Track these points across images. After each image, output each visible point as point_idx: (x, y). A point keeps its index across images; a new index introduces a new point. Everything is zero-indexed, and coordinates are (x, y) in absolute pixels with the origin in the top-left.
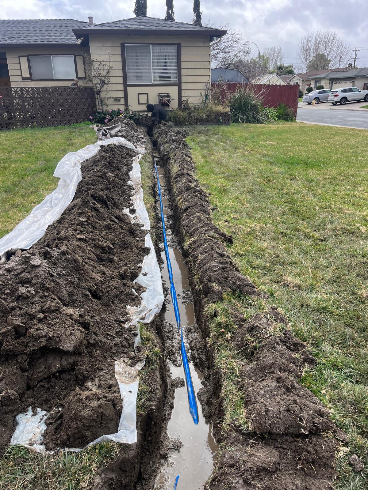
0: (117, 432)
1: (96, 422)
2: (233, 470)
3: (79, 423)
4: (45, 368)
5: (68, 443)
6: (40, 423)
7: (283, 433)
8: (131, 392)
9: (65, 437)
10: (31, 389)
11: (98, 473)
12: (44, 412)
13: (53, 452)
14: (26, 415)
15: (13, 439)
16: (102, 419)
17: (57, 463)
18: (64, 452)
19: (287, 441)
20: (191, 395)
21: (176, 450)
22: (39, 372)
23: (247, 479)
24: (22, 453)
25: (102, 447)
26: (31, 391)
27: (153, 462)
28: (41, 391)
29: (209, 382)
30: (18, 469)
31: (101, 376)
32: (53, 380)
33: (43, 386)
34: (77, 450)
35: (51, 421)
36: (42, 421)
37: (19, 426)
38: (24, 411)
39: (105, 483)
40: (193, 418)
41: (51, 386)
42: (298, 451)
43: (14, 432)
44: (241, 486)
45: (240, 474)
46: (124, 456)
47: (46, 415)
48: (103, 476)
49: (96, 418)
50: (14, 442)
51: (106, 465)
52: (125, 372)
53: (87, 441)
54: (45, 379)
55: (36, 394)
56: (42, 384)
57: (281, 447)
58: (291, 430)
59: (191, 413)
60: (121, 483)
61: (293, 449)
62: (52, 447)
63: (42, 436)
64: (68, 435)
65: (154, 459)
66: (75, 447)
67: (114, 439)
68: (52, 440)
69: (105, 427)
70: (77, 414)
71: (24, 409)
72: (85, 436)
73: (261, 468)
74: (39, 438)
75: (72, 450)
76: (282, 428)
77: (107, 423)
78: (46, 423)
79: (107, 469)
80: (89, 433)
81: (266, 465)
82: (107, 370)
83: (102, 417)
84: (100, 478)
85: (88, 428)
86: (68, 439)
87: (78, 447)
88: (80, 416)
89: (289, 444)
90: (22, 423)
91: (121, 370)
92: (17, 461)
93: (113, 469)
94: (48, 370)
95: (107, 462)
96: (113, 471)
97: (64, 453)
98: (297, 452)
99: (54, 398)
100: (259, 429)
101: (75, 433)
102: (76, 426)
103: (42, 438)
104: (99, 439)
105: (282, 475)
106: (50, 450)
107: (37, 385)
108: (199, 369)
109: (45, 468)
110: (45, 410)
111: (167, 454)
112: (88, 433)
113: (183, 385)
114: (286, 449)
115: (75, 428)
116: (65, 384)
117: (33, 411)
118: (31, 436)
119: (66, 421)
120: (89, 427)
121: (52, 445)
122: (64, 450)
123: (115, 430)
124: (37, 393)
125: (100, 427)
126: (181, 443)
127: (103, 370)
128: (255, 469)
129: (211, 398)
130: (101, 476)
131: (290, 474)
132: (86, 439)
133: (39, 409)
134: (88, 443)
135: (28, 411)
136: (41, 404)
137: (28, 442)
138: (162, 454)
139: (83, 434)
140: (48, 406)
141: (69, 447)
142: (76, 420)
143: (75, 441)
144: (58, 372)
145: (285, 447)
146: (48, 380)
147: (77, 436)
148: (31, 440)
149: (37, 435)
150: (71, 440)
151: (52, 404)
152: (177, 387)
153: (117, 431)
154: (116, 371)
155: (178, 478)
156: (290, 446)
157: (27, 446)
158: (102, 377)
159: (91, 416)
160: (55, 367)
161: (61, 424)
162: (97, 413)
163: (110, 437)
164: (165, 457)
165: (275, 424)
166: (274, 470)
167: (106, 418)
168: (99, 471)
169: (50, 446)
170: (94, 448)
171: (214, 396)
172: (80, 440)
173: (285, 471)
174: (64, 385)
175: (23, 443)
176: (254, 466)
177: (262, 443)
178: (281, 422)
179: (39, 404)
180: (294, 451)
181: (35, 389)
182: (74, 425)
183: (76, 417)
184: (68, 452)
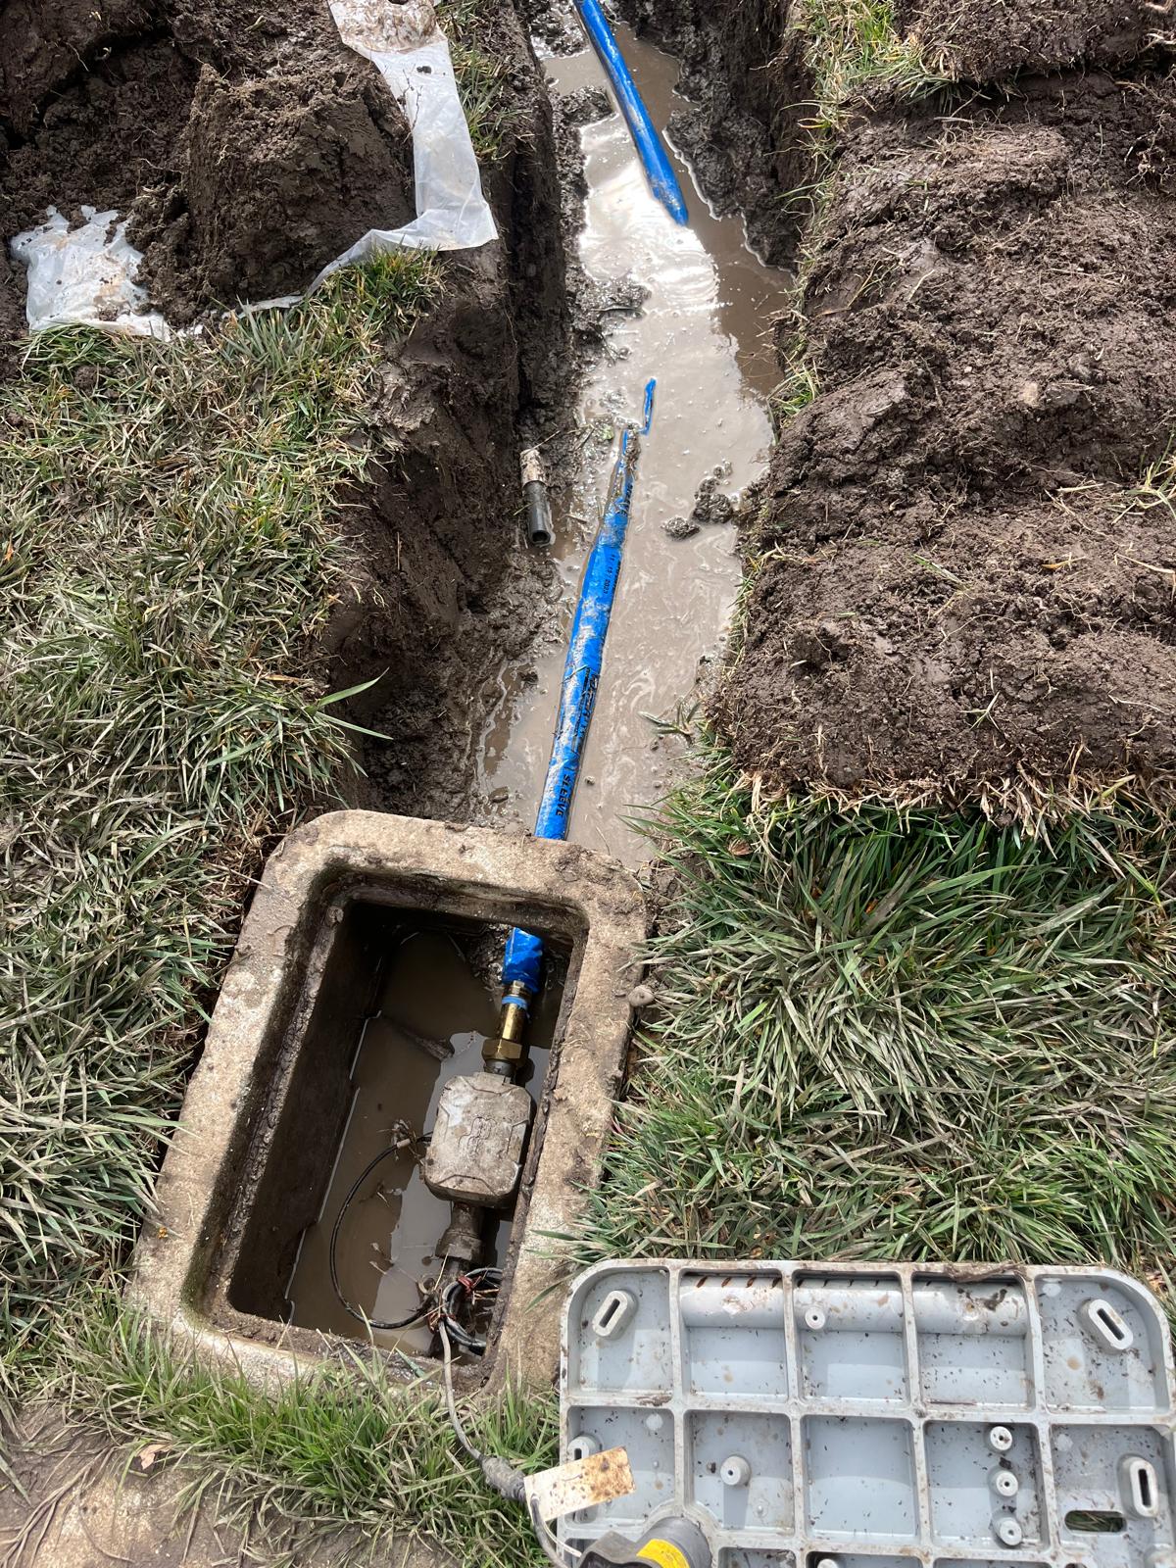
0: (415, 217)
1: (322, 180)
2: (889, 226)
3: (258, 195)
4: (45, 37)
5: (243, 285)
6: (111, 246)
7: (1077, 63)
8: (426, 70)
9: (225, 264)
10: (24, 143)
11: (386, 358)
12: (113, 215)
13: (198, 330)
14: (46, 229)
15: (34, 314)
16: (343, 173)
17: (226, 355)
18: (241, 316)
19: (1090, 90)
20: (644, 133)
21: (628, 311)
22: (29, 62)
23: (951, 234)
24: (85, 348)
25: (374, 273)
26: (26, 149)
27: (557, 355)
28: (69, 140)
29: (706, 76)
30: (95, 399)
31: (287, 57)
32: (96, 85)
33: (66, 121)
34: (285, 302)
35: (149, 229)
36: (117, 239)
37: (34, 267)
38: (31, 219)
39: (420, 384)
40: (669, 208)
41: (99, 111)
42: (1135, 121)
43: (25, 292)
44: (930, 263)
45: (920, 228)
46: (464, 297)
47: (122, 219)
48: (407, 364)
49: (321, 167)
50: (39, 324)
51: (407, 330)
52: (380, 21)
53: (311, 261)
54: (62, 87)
55: (52, 153)
56: (57, 109)
57: (1069, 118)
58: (1108, 45)
59: (658, 194)
60: (475, 395)
61: (1114, 118)
62: (189, 312)
63: (138, 284)
64: (232, 256)
65: (559, 343)
66: (273, 296)
67: (411, 241)
68: (179, 288)
69: (366, 203)
70: (238, 162)
71: (29, 213)
72: (299, 241)
73: (1003, 187)
74: (125, 289)
75: (267, 305)
76: (1077, 45)
77: (368, 188)
78: (132, 242)
79: (415, 341)
80: (312, 231)
81: (1019, 177)
82: (303, 34)
83: (341, 162)
84: (399, 371)
85: (299, 211)
86: (240, 271)
87: (287, 292)
88: (256, 166)
89: (1099, 102)
90: (41, 257)
91: (360, 17)
92: (78, 378)
93: (435, 343)
94: (62, 44)
95: (410, 317)
96: (438, 350)
97: (244, 321)
98: (1128, 127)
99: (127, 157)
100: (981, 65)
101: (257, 240)
102: (250, 208)
103: (141, 292)
104: (356, 250)
105: (1078, 205)
106: (188, 322)
107: (41, 116)
108: (659, 43)
109: (189, 378)
110: (110, 207)
111: (599, 329)
112: (308, 232)
113: (606, 111)
114: (1087, 120)
115: (252, 218)
116: (153, 98)
117: (68, 217)
118: (94, 288)
119: (208, 206)
120: (304, 204)
121: (187, 305)
122: (239, 312)
123: (407, 212)
124: (55, 149)
125: (345, 204)
126: (640, 289)
127: (283, 34)
128: (982, 196)
129: (726, 119)
130: (398, 365)
131: (1106, 203)
132: (307, 256)
133: (87, 210)
134: (317, 269)
135: (47, 219)
136: (87, 191)
137: (94, 310)
138: (582, 328)
139: (288, 239)
140: (119, 190)
141: (255, 297)
142: (245, 187)
143: (267, 272)
144: (102, 41)
145: (1084, 112)
146: (75, 91)
147: (267, 249)
148: (99, 299)
149: (116, 281)
150: (250, 270)
151: (130, 182)
152: (587, 120)
153: (412, 215)
154: (339, 23)
155: (651, 386)
156: (1101, 108)
157: (96, 323)
158: (291, 63)
159: (298, 157)
160: (84, 23)
161: (190, 231)
162: (317, 141)
163: (394, 236)
164: (593, 339)
165: (1045, 32)
166: (1049, 189)
167: (358, 167)
168: (390, 350)
169: (181, 308)
170: (346, 280)
171: (737, 111)
172: (285, 266)
173: (1090, 192)
174: (147, 100)
175: (73, 314)
176: (975, 187)
177: (992, 119)
178: (1072, 18)
179: (81, 190)
180: (1119, 126)
181: (43, 135)
182: (242, 208)
183: (238, 176)
184: (254, 314)
